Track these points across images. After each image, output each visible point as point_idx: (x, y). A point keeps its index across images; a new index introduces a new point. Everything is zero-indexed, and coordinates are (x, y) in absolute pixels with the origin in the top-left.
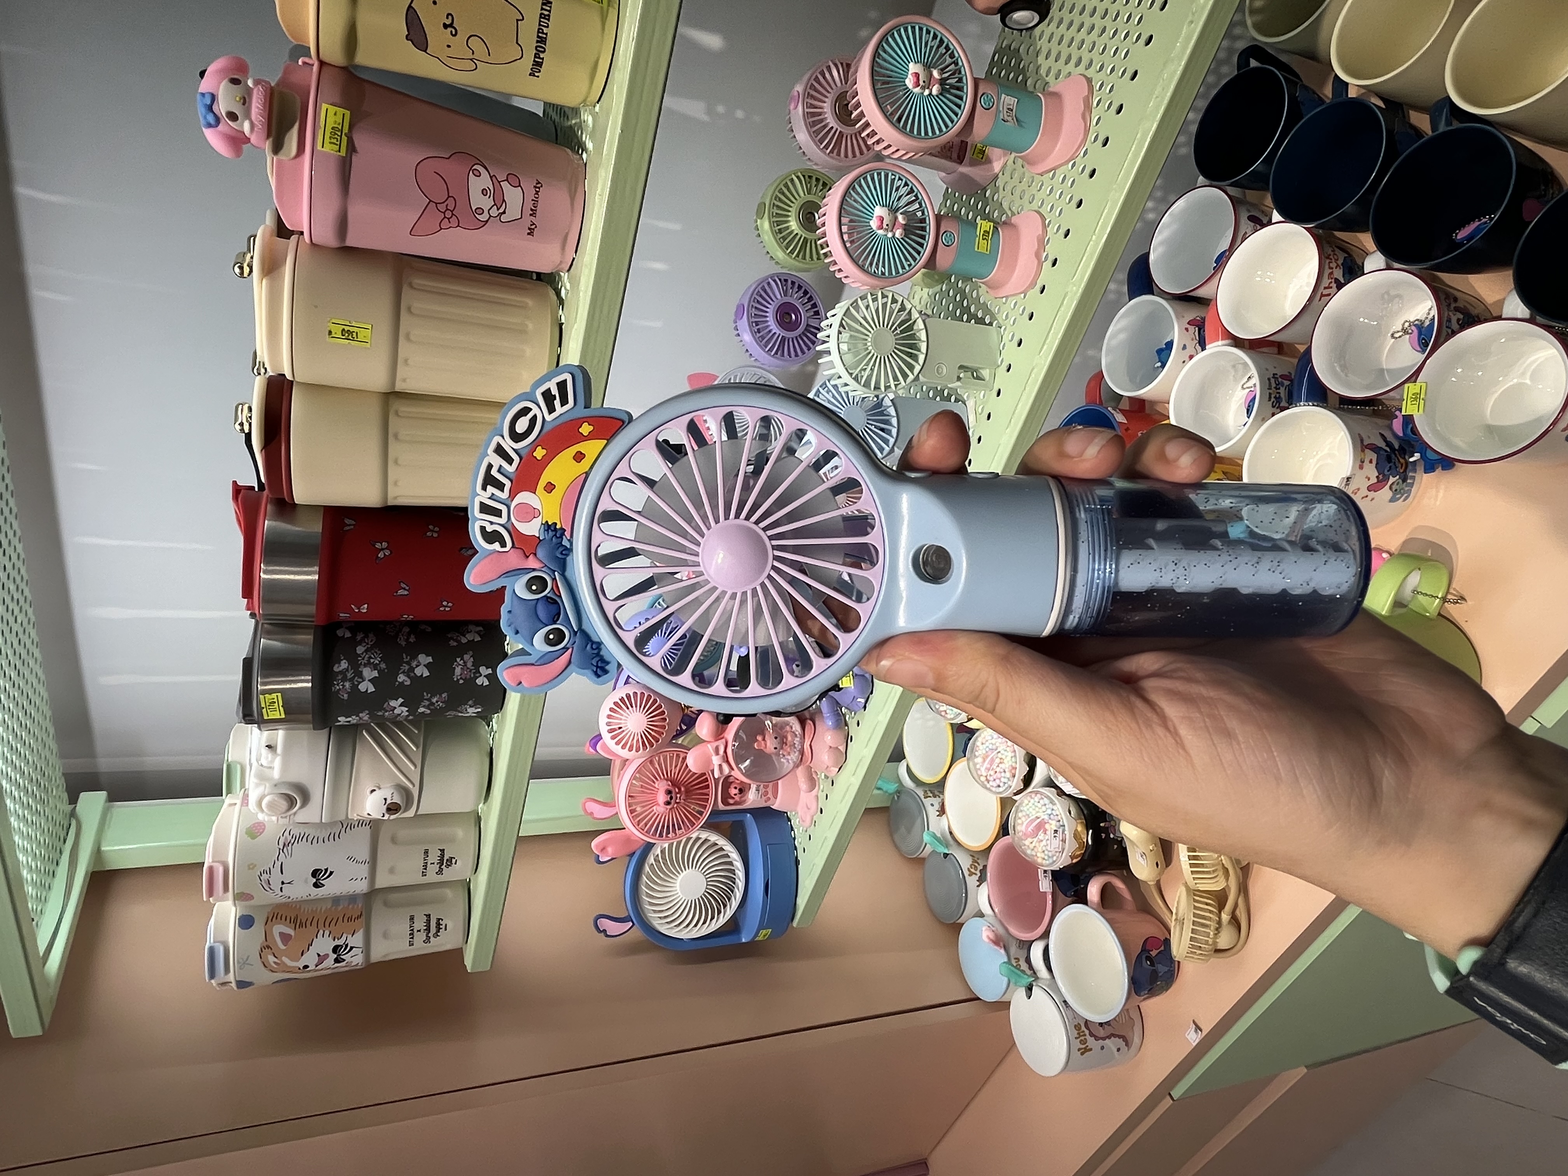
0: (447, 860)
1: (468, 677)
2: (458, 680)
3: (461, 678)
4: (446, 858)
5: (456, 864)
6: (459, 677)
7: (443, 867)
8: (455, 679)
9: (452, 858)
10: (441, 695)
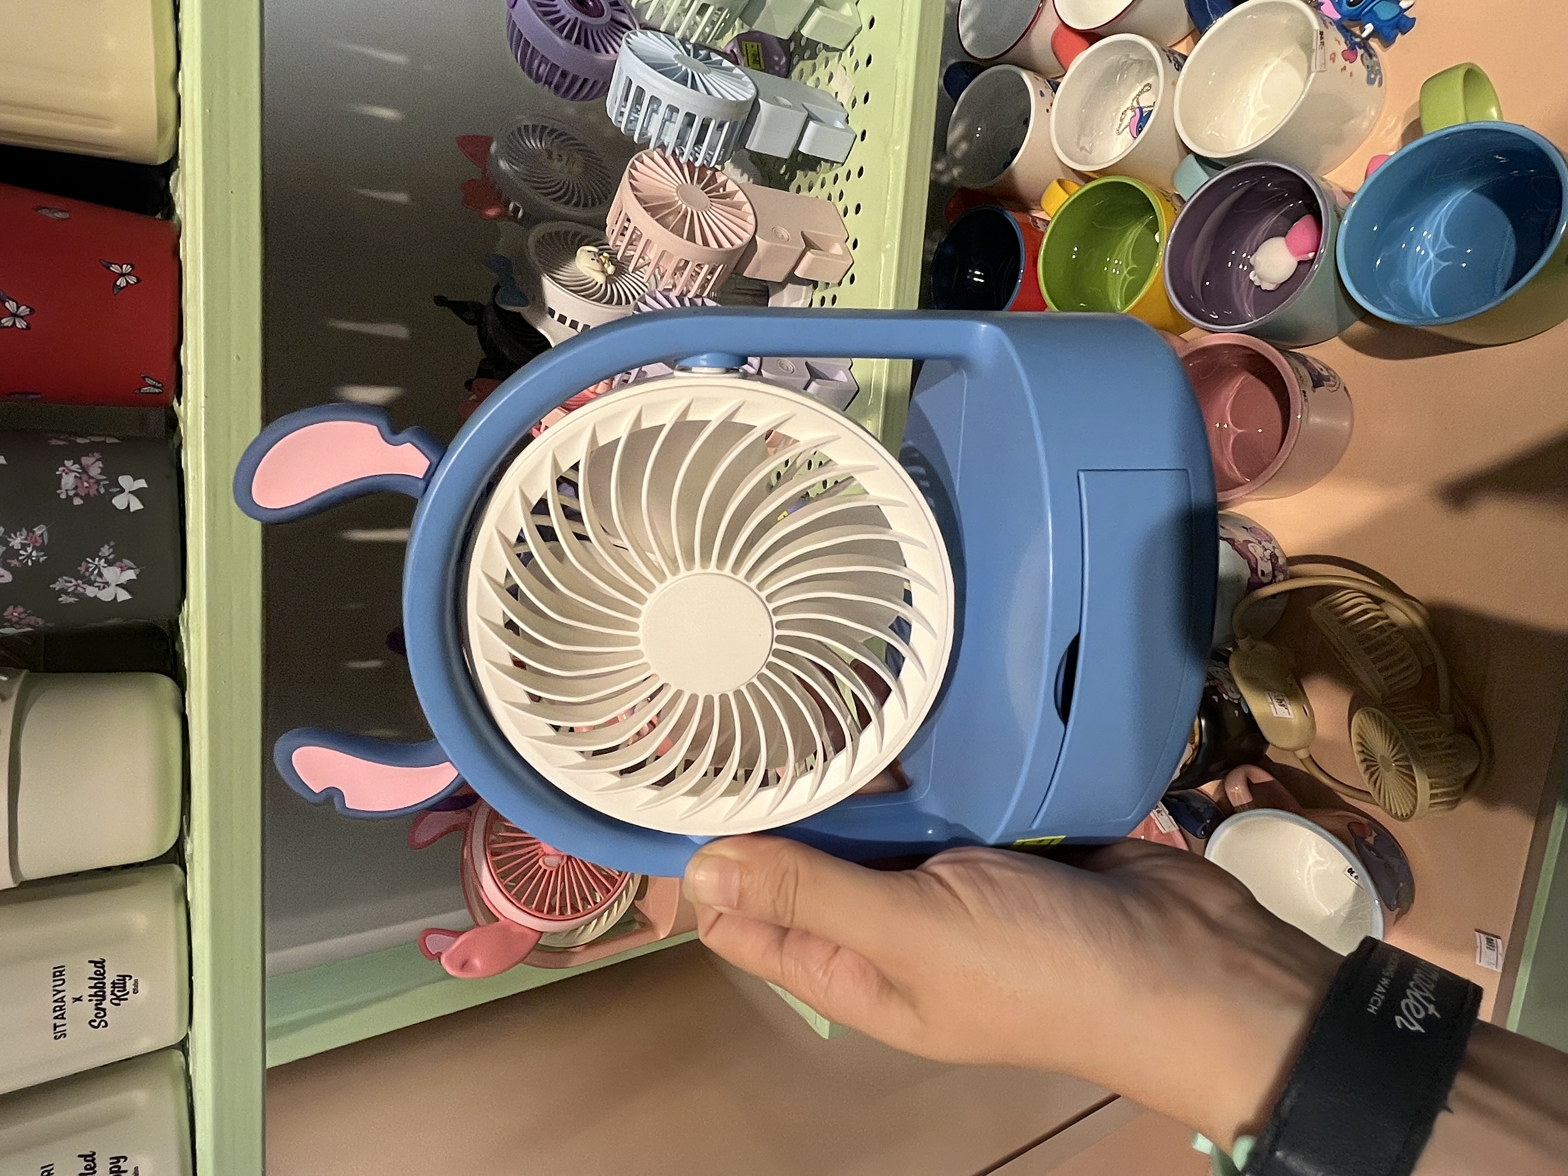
0: (113, 983)
1: (93, 492)
2: (69, 499)
3: (76, 495)
4: (110, 977)
5: (135, 991)
6: (71, 493)
7: (106, 1004)
8: (63, 496)
9: (124, 976)
10: (30, 531)
